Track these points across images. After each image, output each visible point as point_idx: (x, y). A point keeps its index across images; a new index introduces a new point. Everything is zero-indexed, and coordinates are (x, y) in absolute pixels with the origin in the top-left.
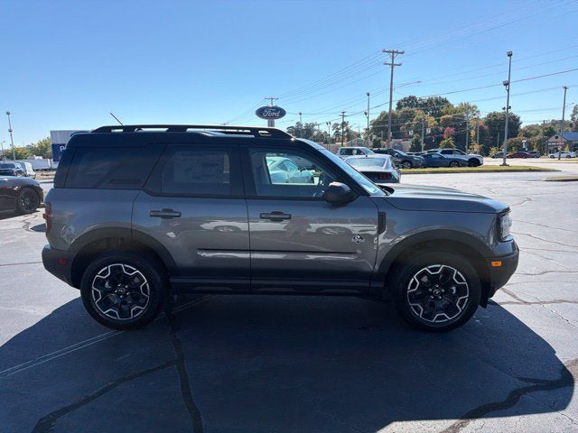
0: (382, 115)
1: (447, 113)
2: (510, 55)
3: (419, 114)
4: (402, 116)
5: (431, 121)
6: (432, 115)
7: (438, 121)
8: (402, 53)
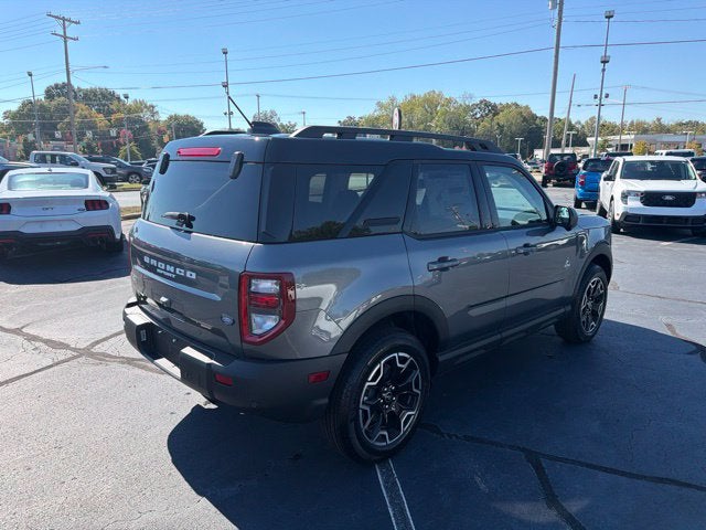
0: (24, 105)
1: (119, 111)
2: (225, 53)
3: (82, 108)
4: (57, 109)
5: (101, 120)
6: (99, 111)
7: (109, 121)
8: (76, 23)
